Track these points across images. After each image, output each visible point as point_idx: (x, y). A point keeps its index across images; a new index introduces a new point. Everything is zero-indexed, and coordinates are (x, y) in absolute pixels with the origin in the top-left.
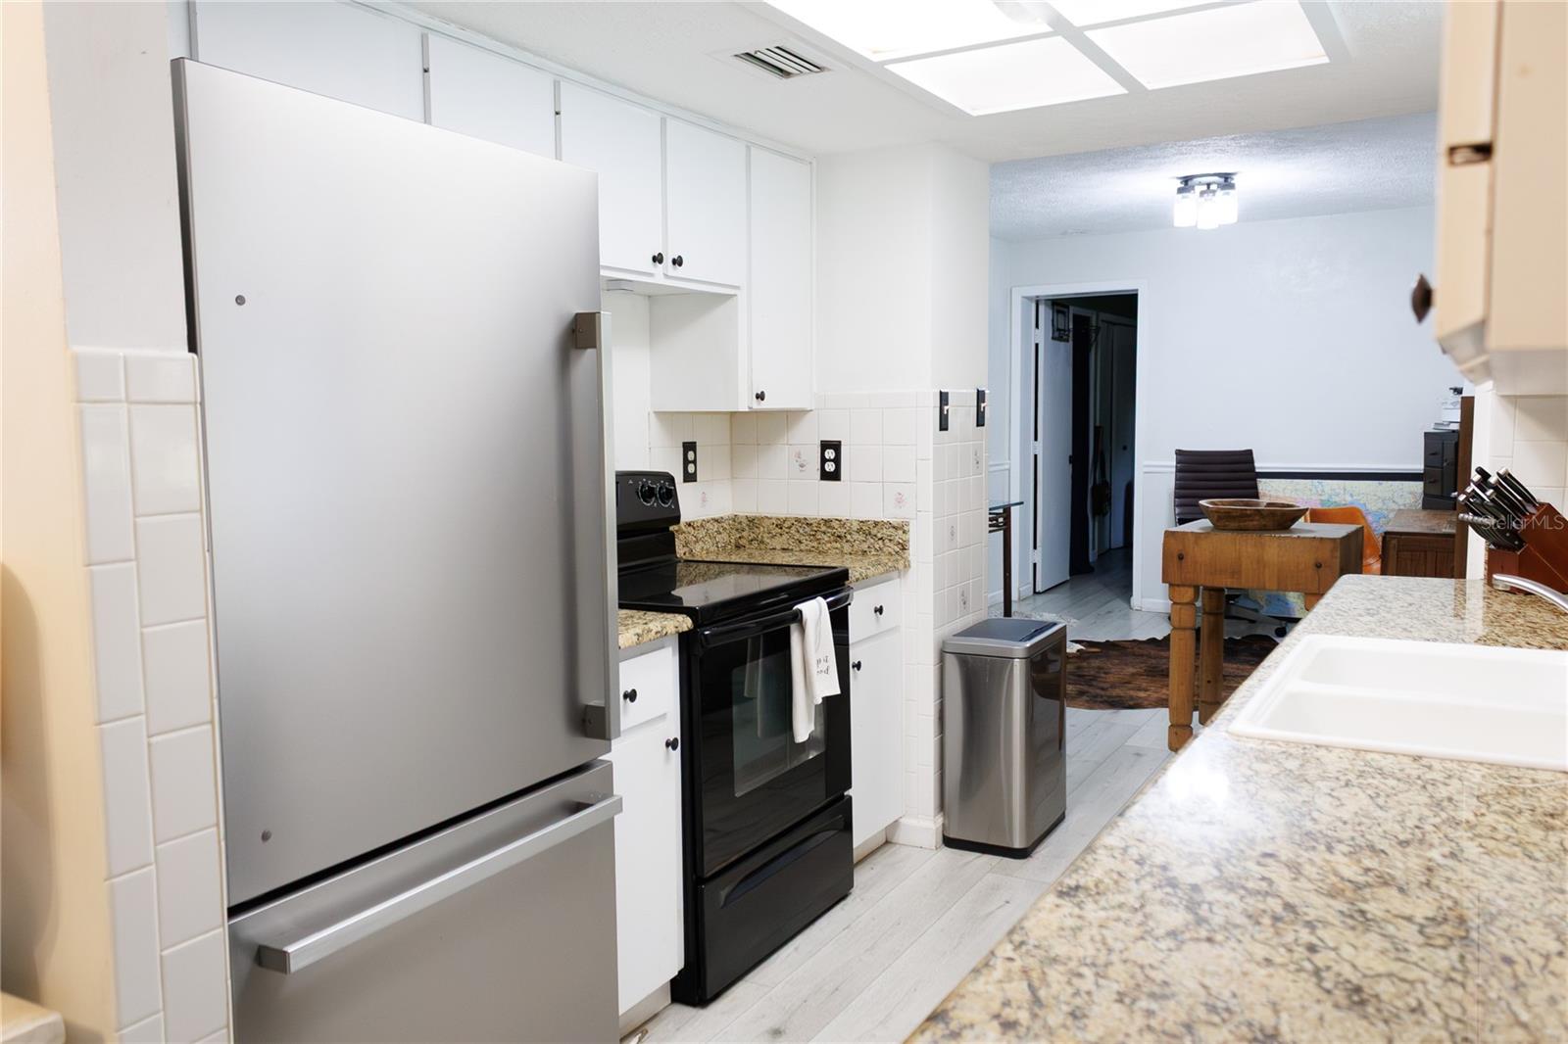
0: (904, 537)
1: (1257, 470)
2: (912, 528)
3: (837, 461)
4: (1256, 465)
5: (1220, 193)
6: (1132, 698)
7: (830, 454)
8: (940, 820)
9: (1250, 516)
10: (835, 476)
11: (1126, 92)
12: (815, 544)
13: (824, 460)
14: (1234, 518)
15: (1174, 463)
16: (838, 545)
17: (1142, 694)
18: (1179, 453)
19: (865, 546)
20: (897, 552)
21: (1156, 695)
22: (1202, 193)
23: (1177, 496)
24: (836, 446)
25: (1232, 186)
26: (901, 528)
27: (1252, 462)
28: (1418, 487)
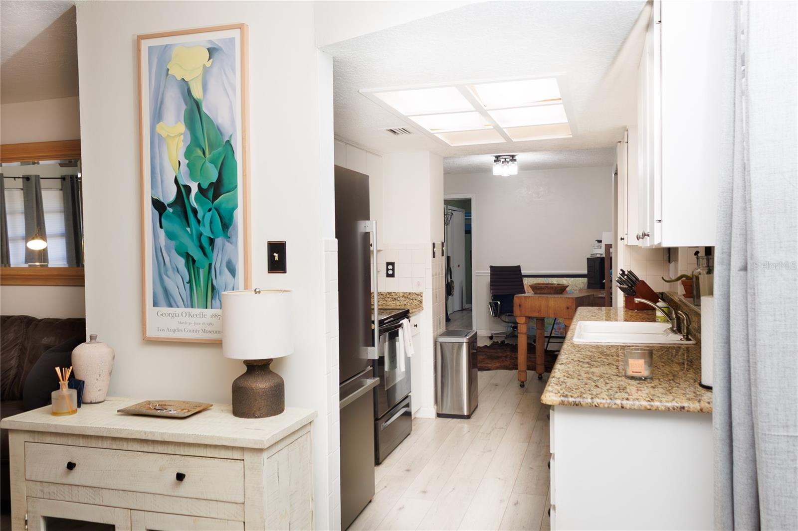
0: (421, 298)
1: (522, 274)
2: (424, 295)
3: (393, 270)
4: (522, 272)
5: (510, 163)
6: (486, 367)
7: (390, 267)
8: (436, 407)
9: (543, 288)
10: (392, 276)
11: (505, 141)
12: (385, 302)
13: (388, 270)
14: (539, 289)
15: (489, 272)
16: (394, 302)
17: (490, 365)
18: (491, 267)
19: (405, 302)
20: (418, 304)
21: (495, 366)
22: (503, 162)
23: (491, 286)
24: (393, 264)
25: (515, 160)
26: (420, 295)
27: (520, 271)
28: (585, 280)
